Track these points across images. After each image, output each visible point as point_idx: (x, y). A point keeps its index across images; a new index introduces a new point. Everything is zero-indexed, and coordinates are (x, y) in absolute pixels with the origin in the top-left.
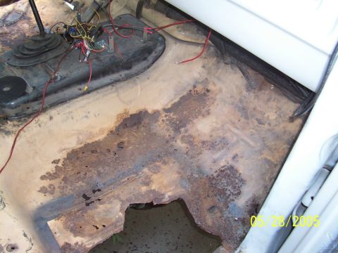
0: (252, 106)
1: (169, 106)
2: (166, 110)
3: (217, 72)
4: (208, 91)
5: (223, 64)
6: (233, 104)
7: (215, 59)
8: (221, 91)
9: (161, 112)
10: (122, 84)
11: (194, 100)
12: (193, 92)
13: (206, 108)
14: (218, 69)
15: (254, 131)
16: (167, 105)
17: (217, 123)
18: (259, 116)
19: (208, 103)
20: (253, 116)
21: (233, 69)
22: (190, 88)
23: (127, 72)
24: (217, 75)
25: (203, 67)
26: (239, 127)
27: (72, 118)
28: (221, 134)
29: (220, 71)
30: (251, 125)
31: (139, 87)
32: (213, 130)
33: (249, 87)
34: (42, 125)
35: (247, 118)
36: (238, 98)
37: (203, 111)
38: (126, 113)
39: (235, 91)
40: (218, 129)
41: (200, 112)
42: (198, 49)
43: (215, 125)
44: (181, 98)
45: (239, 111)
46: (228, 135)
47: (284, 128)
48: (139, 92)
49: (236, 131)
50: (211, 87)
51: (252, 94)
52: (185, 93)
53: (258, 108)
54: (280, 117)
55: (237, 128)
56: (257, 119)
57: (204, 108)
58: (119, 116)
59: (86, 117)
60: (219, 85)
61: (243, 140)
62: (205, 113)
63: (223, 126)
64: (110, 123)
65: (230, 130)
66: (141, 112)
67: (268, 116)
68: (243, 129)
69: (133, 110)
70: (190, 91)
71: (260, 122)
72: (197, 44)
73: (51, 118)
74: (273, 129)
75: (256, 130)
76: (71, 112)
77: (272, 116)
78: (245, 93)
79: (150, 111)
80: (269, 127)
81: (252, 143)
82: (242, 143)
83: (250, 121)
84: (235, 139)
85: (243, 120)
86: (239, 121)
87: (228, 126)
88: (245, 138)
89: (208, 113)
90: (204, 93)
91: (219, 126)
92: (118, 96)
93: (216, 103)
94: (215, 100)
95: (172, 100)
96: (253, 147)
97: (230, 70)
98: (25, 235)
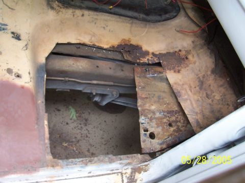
0: (209, 83)
1: (157, 53)
2: (153, 54)
3: (199, 50)
4: (187, 58)
5: (206, 48)
6: (197, 75)
7: (203, 41)
8: (195, 63)
9: (150, 54)
10: (137, 21)
11: (175, 59)
12: (177, 54)
13: (179, 68)
14: (201, 48)
15: (200, 99)
16: (156, 51)
17: (181, 80)
18: (209, 92)
19: (182, 65)
20: (205, 90)
21: (210, 54)
22: (177, 50)
23: (144, 16)
24: (199, 52)
25: (193, 42)
26: (193, 91)
27: (95, 23)
28: (179, 89)
29: (202, 50)
30: (201, 95)
31: (146, 30)
32: (175, 84)
33: (213, 72)
34: (76, 16)
35: (201, 89)
36: (203, 73)
37: (177, 68)
38: (129, 41)
39: (204, 68)
40: (179, 85)
41: (174, 68)
42: (196, 29)
43: (179, 81)
44: (167, 53)
45: (199, 81)
46: (183, 92)
47: (220, 108)
48: (144, 34)
49: (190, 93)
50: (190, 57)
51: (213, 76)
52: (172, 51)
53: (212, 87)
54: (222, 100)
55: (191, 91)
56: (207, 93)
57: (178, 67)
58: (124, 40)
59: (104, 28)
60: (196, 59)
61: (190, 100)
62: (177, 71)
63: (183, 84)
64: (115, 42)
65: (186, 90)
66: (138, 46)
67: (215, 96)
68: (195, 94)
69: (134, 42)
70: (176, 52)
71: (207, 96)
72: (198, 25)
73: (83, 15)
74: (213, 105)
75: (203, 100)
76: (97, 19)
77: (217, 97)
78: (209, 73)
79: (144, 49)
80: (211, 102)
81: (195, 105)
82: (188, 101)
83: (201, 92)
84: (186, 97)
85: (198, 88)
86: (195, 87)
87: (186, 87)
88: (192, 100)
89: (179, 72)
90: (184, 59)
91: (181, 83)
92: (131, 27)
93: (187, 68)
94: (188, 66)
95: (161, 51)
96: (194, 108)
97: (209, 54)
98: (29, 73)
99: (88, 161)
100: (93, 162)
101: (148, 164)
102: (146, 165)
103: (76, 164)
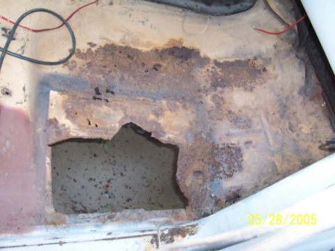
0: (293, 108)
1: (222, 61)
2: (216, 63)
3: (283, 59)
4: (265, 70)
5: (294, 55)
6: (278, 96)
7: (290, 46)
8: (276, 77)
9: (212, 62)
10: (193, 14)
11: (247, 70)
12: (250, 63)
13: (252, 84)
14: (286, 56)
15: (280, 131)
16: (220, 58)
17: (253, 103)
18: (294, 122)
19: (257, 81)
20: (288, 118)
21: (299, 65)
22: (251, 57)
23: (204, 6)
24: (282, 61)
25: (275, 46)
26: (270, 120)
27: (130, 16)
28: (250, 115)
29: (287, 59)
30: (281, 126)
31: (206, 27)
32: (245, 107)
33: (303, 91)
34: (100, 5)
35: (282, 116)
36: (287, 94)
37: (249, 85)
38: (180, 42)
39: (288, 86)
40: (251, 109)
41: (245, 84)
42: (281, 28)
43: (250, 103)
44: (237, 61)
45: (280, 105)
46: (256, 120)
47: (309, 147)
48: (203, 32)
49: (265, 121)
50: (269, 68)
51: (301, 99)
52: (243, 59)
53: (298, 115)
54: (312, 135)
55: (268, 120)
56: (290, 124)
57: (250, 82)
58: (172, 41)
59: (143, 22)
60: (278, 71)
61: (265, 133)
62: (249, 88)
63: (256, 109)
64: (161, 42)
65: (260, 117)
66: (193, 50)
67: (302, 128)
68: (272, 123)
69: (188, 44)
70: (249, 60)
71: (291, 128)
72: (283, 22)
73: (111, 4)
74: (298, 142)
75: (283, 133)
76: (132, 10)
77: (306, 130)
78: (296, 93)
79: (202, 55)
80: (295, 137)
81: (271, 141)
82: (263, 135)
83: (282, 121)
84: (259, 127)
85: (277, 115)
86: (274, 114)
87: (261, 112)
88: (269, 133)
89: (252, 89)
90: (260, 70)
91: (253, 107)
92: (183, 22)
93: (264, 85)
94: (265, 82)
95: (228, 58)
96: (269, 145)
97: (297, 65)
98: (24, 89)
99: (106, 217)
100: (114, 219)
101: (197, 224)
102: (193, 226)
103: (88, 221)
